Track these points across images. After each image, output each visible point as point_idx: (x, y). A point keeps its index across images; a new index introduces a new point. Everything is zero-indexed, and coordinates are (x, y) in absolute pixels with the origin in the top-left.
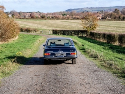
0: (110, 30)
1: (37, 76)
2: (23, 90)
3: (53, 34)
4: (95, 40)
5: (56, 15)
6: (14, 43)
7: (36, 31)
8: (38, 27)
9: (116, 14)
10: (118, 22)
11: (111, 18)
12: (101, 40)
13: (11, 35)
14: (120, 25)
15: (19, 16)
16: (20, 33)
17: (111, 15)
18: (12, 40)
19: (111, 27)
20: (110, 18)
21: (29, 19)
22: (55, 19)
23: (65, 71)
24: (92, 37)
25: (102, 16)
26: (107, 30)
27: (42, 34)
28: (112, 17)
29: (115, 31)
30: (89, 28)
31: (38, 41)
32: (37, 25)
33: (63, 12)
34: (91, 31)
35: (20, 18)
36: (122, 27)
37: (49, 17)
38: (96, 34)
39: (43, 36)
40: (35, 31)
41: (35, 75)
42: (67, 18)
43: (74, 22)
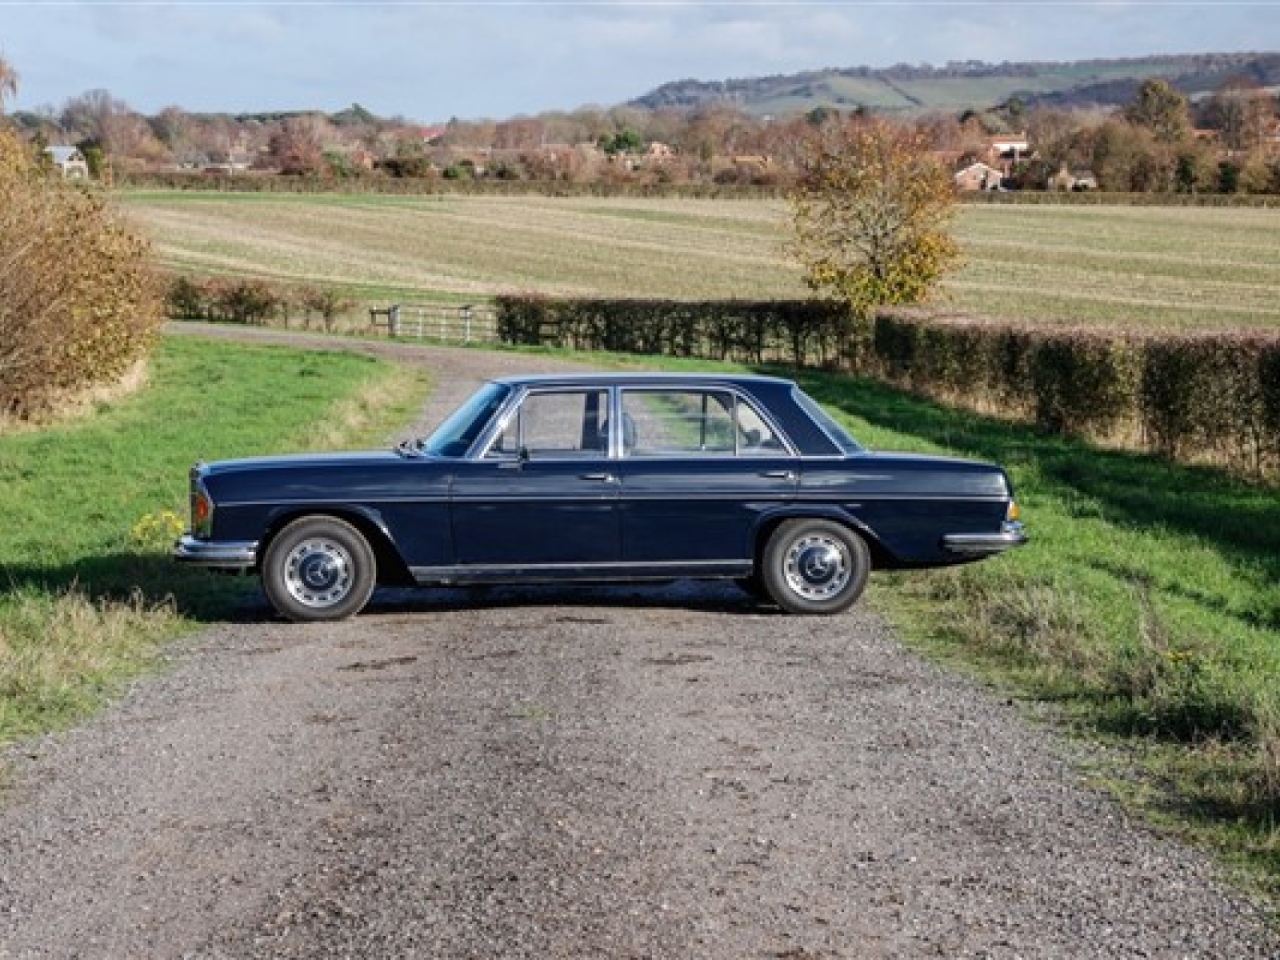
0: (1080, 304)
1: (327, 721)
2: (207, 834)
3: (503, 335)
4: (918, 398)
5: (540, 151)
6: (109, 433)
7: (328, 313)
8: (348, 269)
9: (1146, 133)
10: (1169, 222)
11: (1098, 176)
12: (984, 404)
13: (73, 351)
14: (1190, 247)
15: (151, 158)
16: (169, 327)
17: (1096, 151)
18: (85, 396)
19: (1092, 265)
20: (1091, 182)
21: (257, 187)
22: (523, 189)
23: (594, 681)
24: (891, 374)
25: (1009, 155)
26: (1047, 303)
27: (394, 344)
28: (1108, 170)
29: (1127, 307)
30: (868, 275)
31: (352, 405)
32: (335, 245)
33: (613, 112)
34: (887, 310)
35: (170, 181)
36: (1209, 273)
37: (467, 163)
38: (935, 337)
39: (402, 358)
40: (323, 305)
41: (310, 712)
42: (647, 178)
43: (724, 222)
